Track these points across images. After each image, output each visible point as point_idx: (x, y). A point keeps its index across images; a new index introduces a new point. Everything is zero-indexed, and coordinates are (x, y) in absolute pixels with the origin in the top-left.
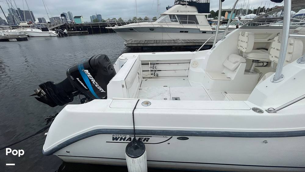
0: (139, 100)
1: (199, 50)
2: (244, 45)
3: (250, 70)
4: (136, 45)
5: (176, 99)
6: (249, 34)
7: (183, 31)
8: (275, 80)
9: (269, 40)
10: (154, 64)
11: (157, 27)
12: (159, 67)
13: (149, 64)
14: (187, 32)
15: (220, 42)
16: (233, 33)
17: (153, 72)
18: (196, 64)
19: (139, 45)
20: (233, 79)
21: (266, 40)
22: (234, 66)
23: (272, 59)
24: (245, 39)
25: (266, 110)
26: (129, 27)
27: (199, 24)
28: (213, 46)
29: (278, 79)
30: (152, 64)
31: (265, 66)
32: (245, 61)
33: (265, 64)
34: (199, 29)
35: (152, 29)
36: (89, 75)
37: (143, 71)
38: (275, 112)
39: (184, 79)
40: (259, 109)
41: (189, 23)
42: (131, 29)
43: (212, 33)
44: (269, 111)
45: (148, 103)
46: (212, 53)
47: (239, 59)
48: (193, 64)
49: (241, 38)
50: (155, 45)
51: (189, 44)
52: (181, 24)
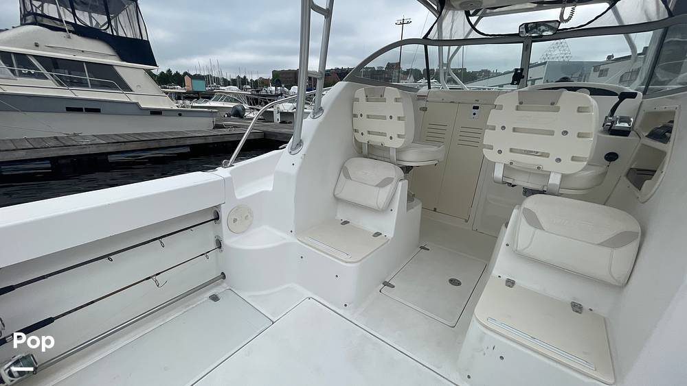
7: (74, 108)
14: (97, 111)
18: (246, 215)
27: (132, 91)
34: (137, 104)
39: (215, 298)
41: (94, 85)
43: (180, 115)
48: (235, 220)
51: (123, 148)
52: (62, 85)
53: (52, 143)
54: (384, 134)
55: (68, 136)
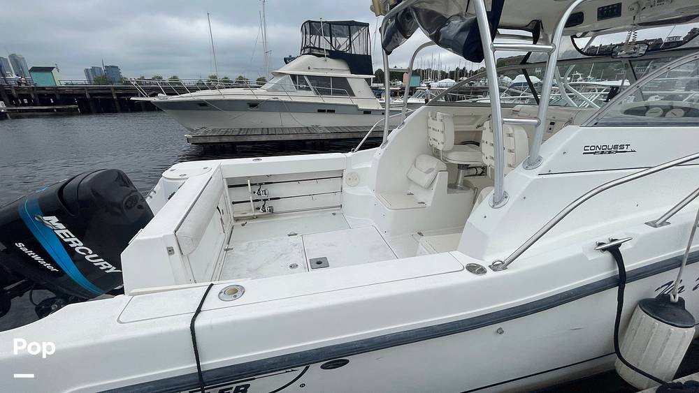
0: (212, 285)
1: (359, 150)
2: (439, 137)
3: (456, 183)
4: (217, 140)
5: (319, 263)
6: (443, 116)
8: (496, 203)
9: (479, 126)
10: (260, 184)
11: (267, 101)
12: (273, 191)
13: (247, 185)
14: (333, 111)
15: (395, 131)
16: (416, 116)
17: (260, 204)
18: (356, 179)
19: (225, 140)
20: (429, 204)
21: (473, 128)
22: (426, 179)
23: (487, 162)
24: (438, 125)
25: (490, 266)
26: (196, 98)
27: (354, 96)
28: (384, 141)
29: (500, 201)
30: (255, 184)
31: (480, 175)
32: (445, 167)
33: (480, 171)
34: (356, 106)
35: (253, 105)
36: (62, 230)
37: (234, 203)
38: (504, 268)
39: (334, 214)
40: (478, 266)
41: (336, 93)
42: (202, 104)
43: (383, 114)
44: (495, 267)
45: (235, 292)
46: (383, 155)
47: (434, 163)
48: (350, 179)
49: (432, 123)
50: (264, 138)
51: (339, 136)
52: (318, 94)
53: (305, 131)
54: (437, 141)
55: (313, 127)
